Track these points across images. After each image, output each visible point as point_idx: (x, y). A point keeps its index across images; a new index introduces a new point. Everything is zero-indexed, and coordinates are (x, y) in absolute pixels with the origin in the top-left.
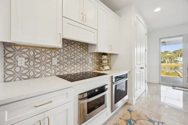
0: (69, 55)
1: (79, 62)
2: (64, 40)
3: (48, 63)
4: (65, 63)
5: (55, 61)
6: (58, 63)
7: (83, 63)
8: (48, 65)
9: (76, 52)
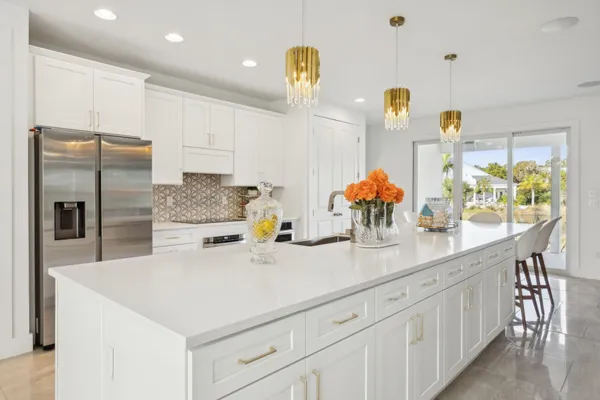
0: (189, 192)
1: (204, 203)
2: (185, 174)
3: (162, 204)
4: (184, 203)
5: (170, 201)
6: (174, 204)
7: (211, 205)
8: (162, 207)
9: (199, 186)
